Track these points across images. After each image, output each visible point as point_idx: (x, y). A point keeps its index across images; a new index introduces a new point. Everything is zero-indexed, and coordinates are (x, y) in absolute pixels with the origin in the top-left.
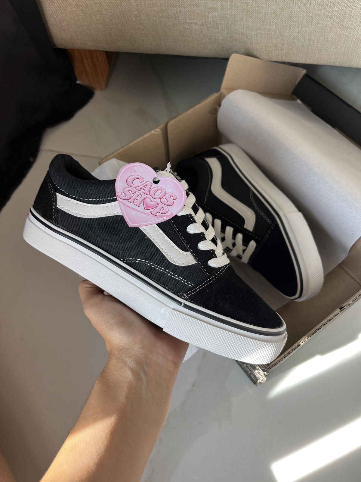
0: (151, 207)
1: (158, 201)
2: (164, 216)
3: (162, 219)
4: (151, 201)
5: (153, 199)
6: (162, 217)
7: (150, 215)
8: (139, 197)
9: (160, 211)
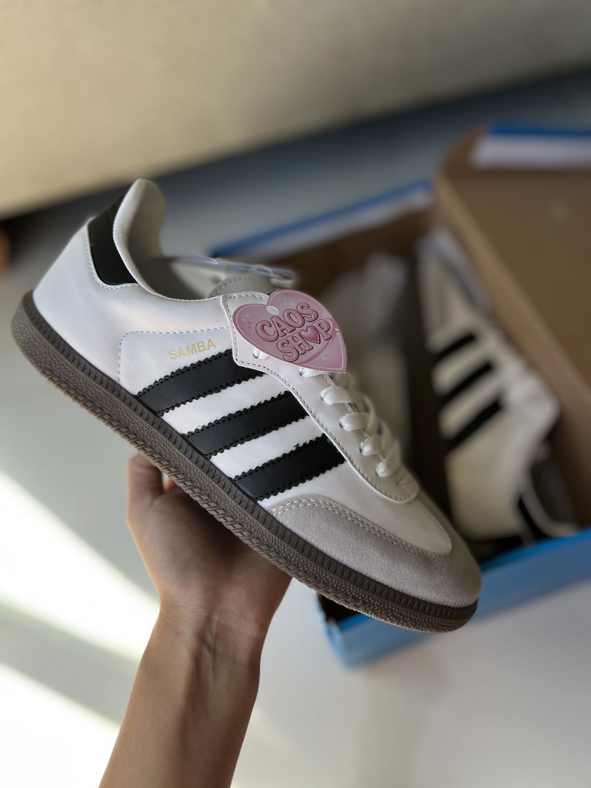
0: (316, 336)
1: (307, 324)
2: (334, 330)
3: (338, 334)
4: (307, 331)
5: (304, 328)
6: (334, 332)
7: (329, 342)
8: (296, 340)
9: (325, 329)
